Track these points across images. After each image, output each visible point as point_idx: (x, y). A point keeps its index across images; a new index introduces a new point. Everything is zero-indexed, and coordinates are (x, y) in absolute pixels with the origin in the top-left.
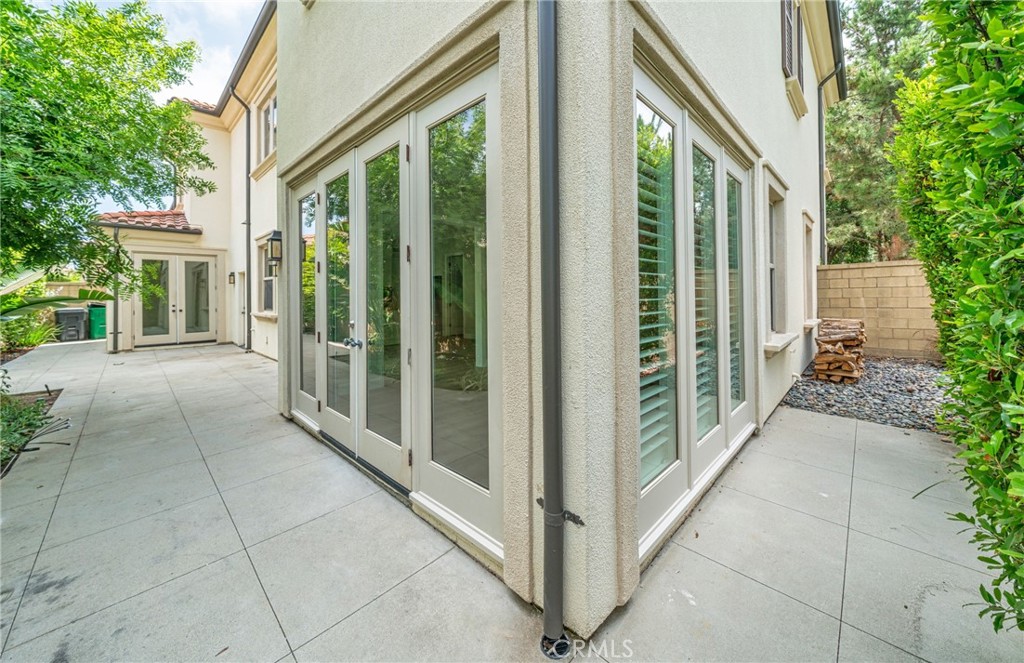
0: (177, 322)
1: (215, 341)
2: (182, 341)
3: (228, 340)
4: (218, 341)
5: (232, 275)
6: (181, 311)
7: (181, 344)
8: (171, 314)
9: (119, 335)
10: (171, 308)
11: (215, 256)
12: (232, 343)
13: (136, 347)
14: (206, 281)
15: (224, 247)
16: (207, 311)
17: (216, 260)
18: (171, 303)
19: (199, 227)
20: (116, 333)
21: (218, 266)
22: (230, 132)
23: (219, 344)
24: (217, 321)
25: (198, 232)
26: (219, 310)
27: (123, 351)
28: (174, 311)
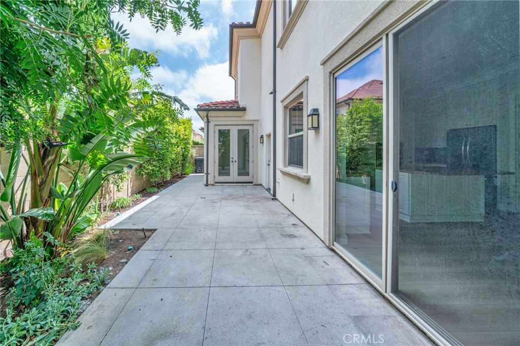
0: (234, 168)
1: (252, 183)
2: (236, 181)
3: (259, 183)
4: (254, 183)
5: (262, 137)
6: (235, 161)
7: (236, 183)
8: (231, 163)
9: (209, 175)
10: (231, 160)
11: (253, 125)
12: (261, 185)
13: (216, 183)
14: (248, 143)
15: (257, 118)
16: (249, 161)
17: (253, 128)
18: (231, 157)
19: (245, 106)
20: (207, 174)
21: (254, 131)
22: (261, 38)
23: (254, 185)
24: (253, 168)
25: (244, 109)
26: (254, 162)
27: (211, 184)
28: (232, 162)
